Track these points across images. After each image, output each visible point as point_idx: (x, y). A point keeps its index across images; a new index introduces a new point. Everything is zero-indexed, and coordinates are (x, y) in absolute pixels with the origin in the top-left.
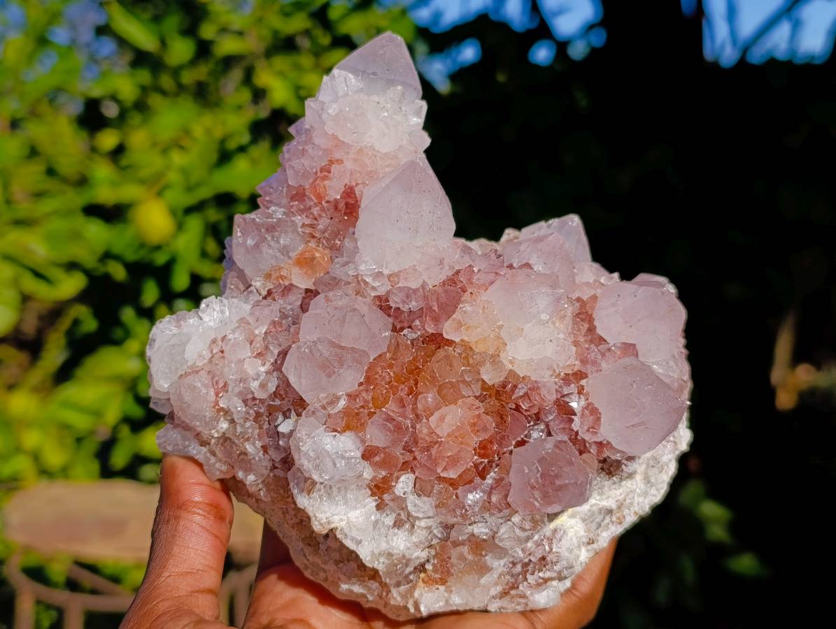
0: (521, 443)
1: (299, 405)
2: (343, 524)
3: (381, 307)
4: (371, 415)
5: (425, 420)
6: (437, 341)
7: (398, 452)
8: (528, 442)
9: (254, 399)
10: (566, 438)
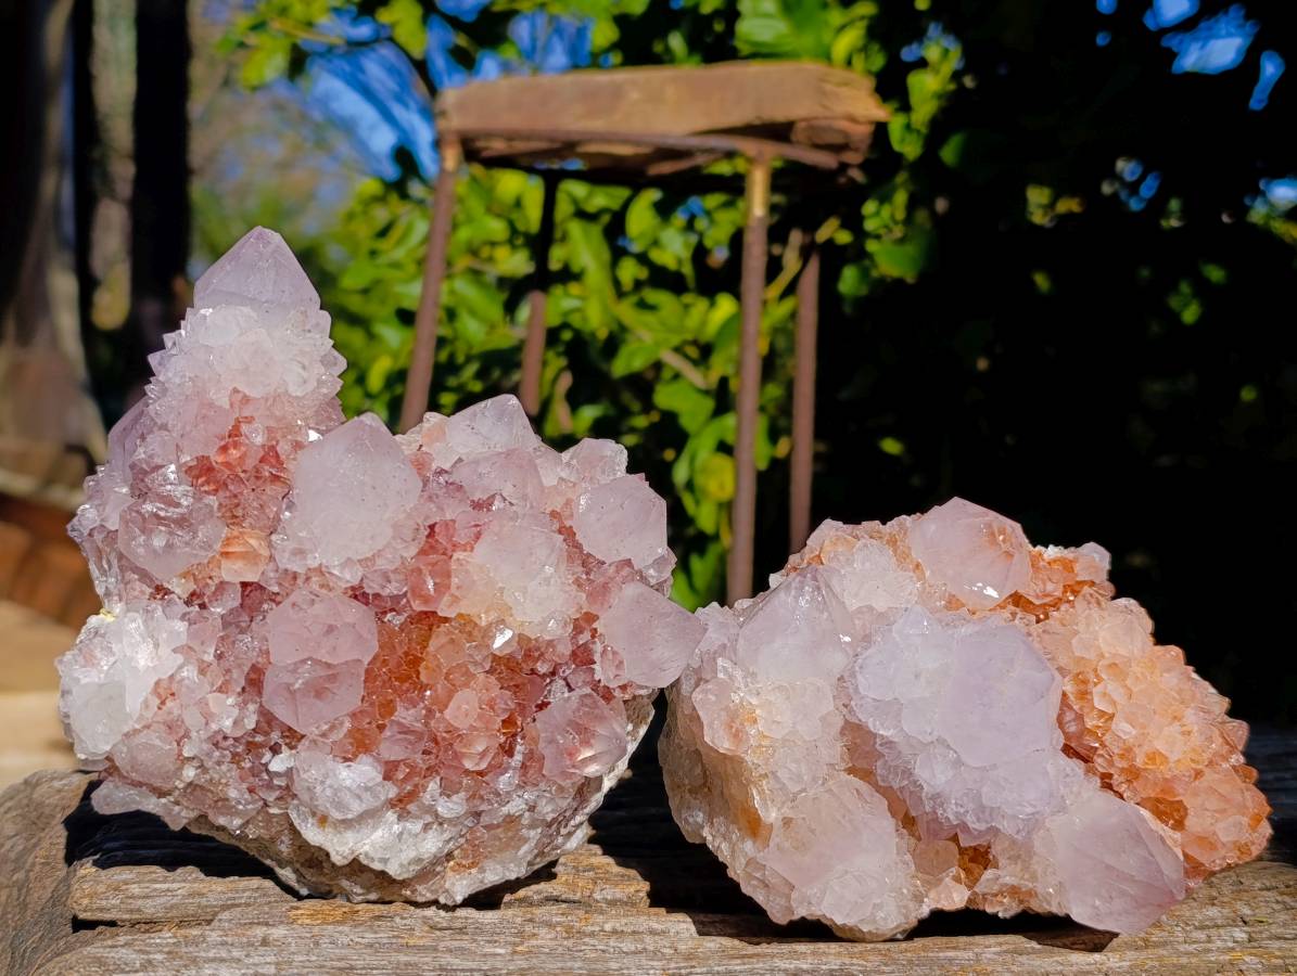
0: (542, 706)
1: (293, 737)
2: (366, 848)
3: (356, 597)
4: (381, 728)
5: (438, 715)
6: (429, 620)
7: (418, 758)
8: (549, 703)
9: (225, 738)
10: (587, 690)
